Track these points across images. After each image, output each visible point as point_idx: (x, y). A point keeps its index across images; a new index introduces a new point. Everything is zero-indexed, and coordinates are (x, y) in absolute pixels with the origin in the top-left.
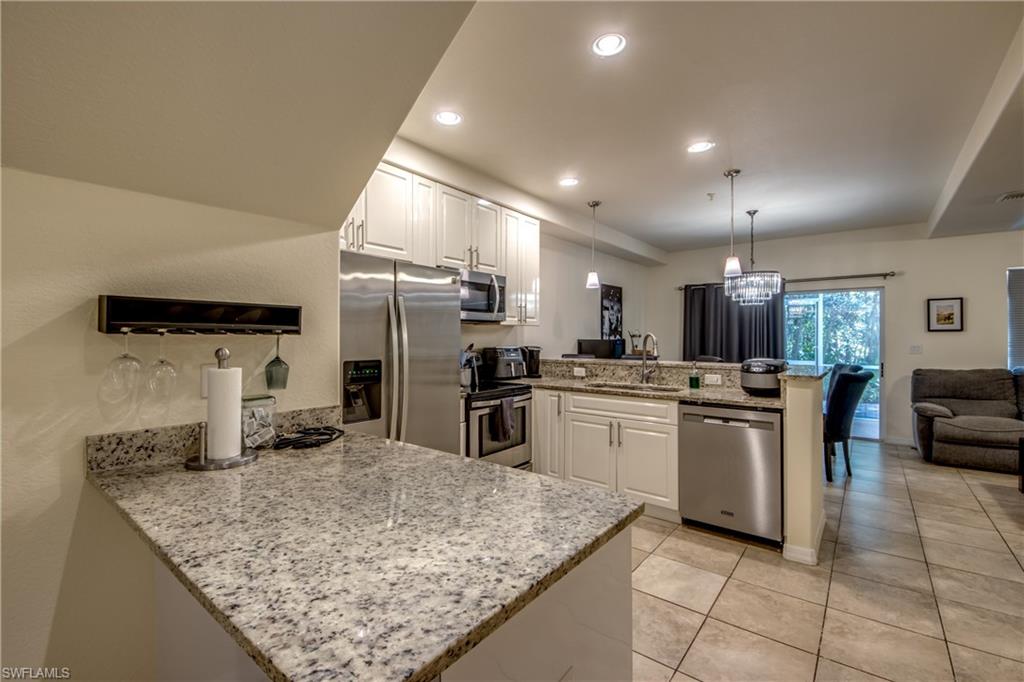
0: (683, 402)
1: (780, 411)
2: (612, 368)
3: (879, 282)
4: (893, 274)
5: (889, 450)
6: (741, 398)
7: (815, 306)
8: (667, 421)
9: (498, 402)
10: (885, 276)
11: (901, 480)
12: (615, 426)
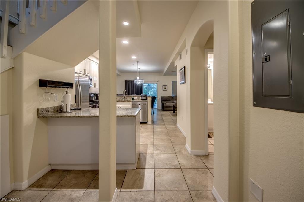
0: (132, 102)
1: (147, 102)
3: (157, 82)
5: (158, 110)
6: (141, 101)
7: (147, 86)
8: (130, 105)
9: (94, 105)
10: (158, 81)
11: (160, 113)
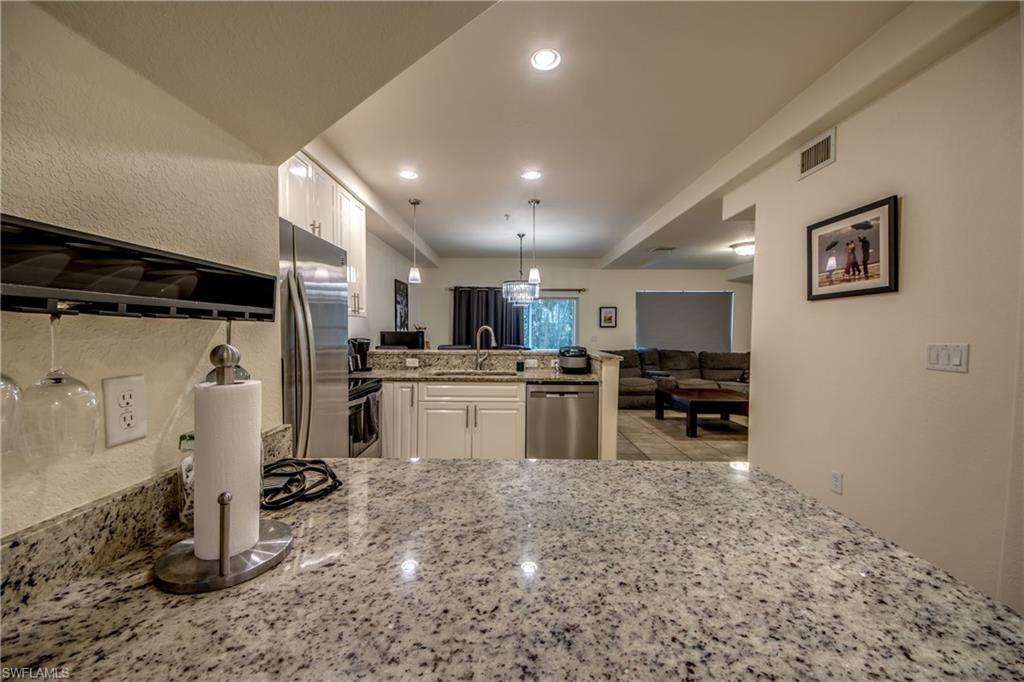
0: (529, 383)
1: (596, 383)
2: (446, 357)
4: (584, 290)
8: (517, 399)
9: (365, 399)
10: (579, 291)
12: (472, 410)
